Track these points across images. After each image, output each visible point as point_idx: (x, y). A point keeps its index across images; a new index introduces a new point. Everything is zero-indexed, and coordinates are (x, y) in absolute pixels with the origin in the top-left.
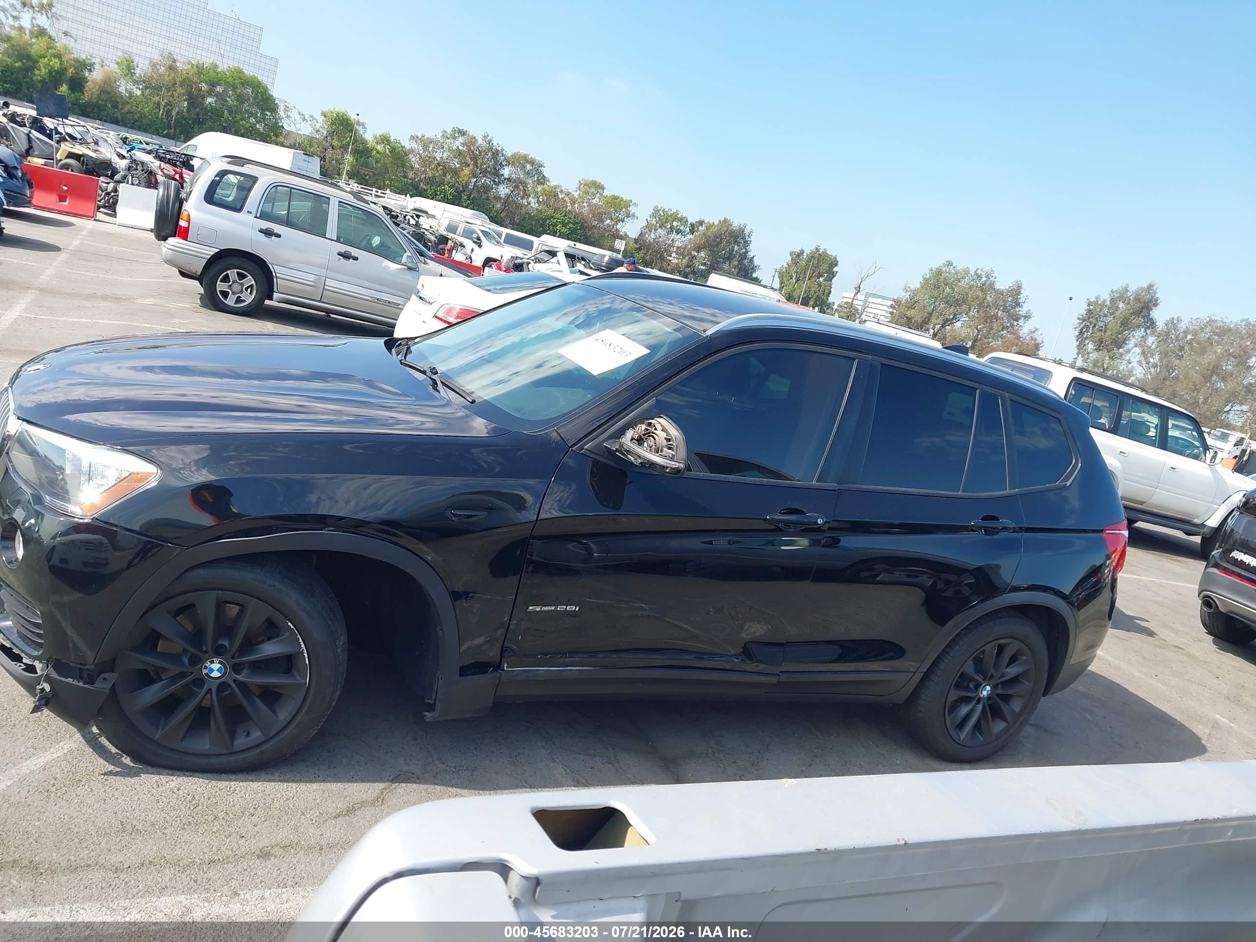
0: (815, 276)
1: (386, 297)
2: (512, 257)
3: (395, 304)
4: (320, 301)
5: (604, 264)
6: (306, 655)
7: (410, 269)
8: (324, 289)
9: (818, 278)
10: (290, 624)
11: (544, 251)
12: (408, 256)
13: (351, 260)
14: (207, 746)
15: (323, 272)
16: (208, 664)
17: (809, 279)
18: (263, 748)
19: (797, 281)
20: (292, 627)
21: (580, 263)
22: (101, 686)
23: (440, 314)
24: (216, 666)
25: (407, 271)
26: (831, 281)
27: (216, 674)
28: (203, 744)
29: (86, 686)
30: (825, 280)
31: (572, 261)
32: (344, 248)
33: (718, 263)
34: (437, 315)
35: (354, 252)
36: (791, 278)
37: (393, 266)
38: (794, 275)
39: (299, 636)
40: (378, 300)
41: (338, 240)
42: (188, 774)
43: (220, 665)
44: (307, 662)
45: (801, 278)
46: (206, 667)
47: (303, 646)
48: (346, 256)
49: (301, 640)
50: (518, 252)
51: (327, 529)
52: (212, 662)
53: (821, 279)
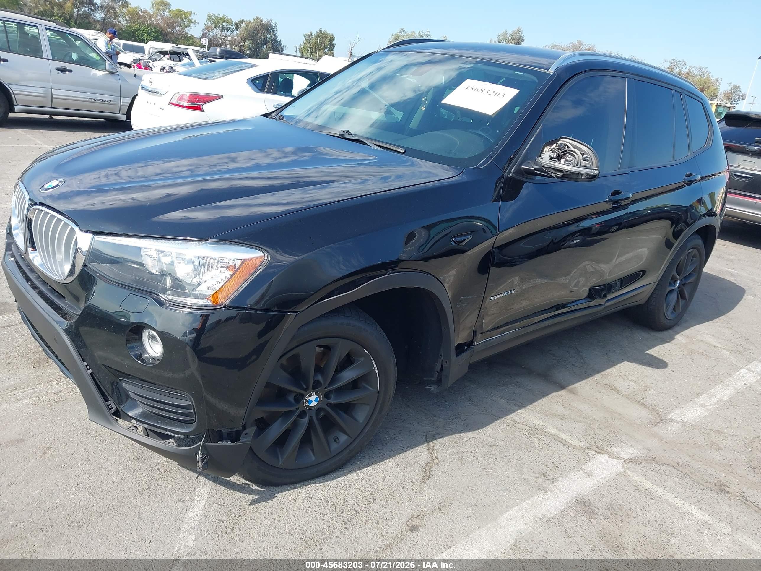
0: (322, 48)
1: (99, 97)
2: (134, 59)
3: (108, 101)
4: (51, 107)
5: (218, 54)
6: (377, 371)
7: (111, 73)
8: (52, 98)
9: (325, 50)
10: (366, 351)
11: (158, 52)
12: (109, 64)
13: (67, 73)
14: (313, 458)
15: (48, 85)
16: (307, 398)
17: (319, 51)
18: (352, 447)
19: (312, 53)
20: (367, 353)
21: (186, 57)
22: (245, 440)
23: (174, 101)
24: (314, 398)
25: (110, 76)
26: (332, 50)
27: (314, 404)
28: (311, 457)
29: (235, 444)
30: (329, 50)
31: (179, 57)
32: (60, 64)
33: (259, 48)
34: (172, 102)
35: (68, 66)
36: (308, 52)
37: (100, 73)
38: (309, 49)
39: (372, 358)
40: (94, 100)
41: (53, 59)
42: (305, 483)
43: (316, 396)
44: (378, 376)
45: (314, 51)
46: (306, 401)
47: (375, 365)
48: (63, 70)
49: (373, 361)
50: (137, 56)
51: (388, 273)
52: (310, 396)
53: (326, 50)
